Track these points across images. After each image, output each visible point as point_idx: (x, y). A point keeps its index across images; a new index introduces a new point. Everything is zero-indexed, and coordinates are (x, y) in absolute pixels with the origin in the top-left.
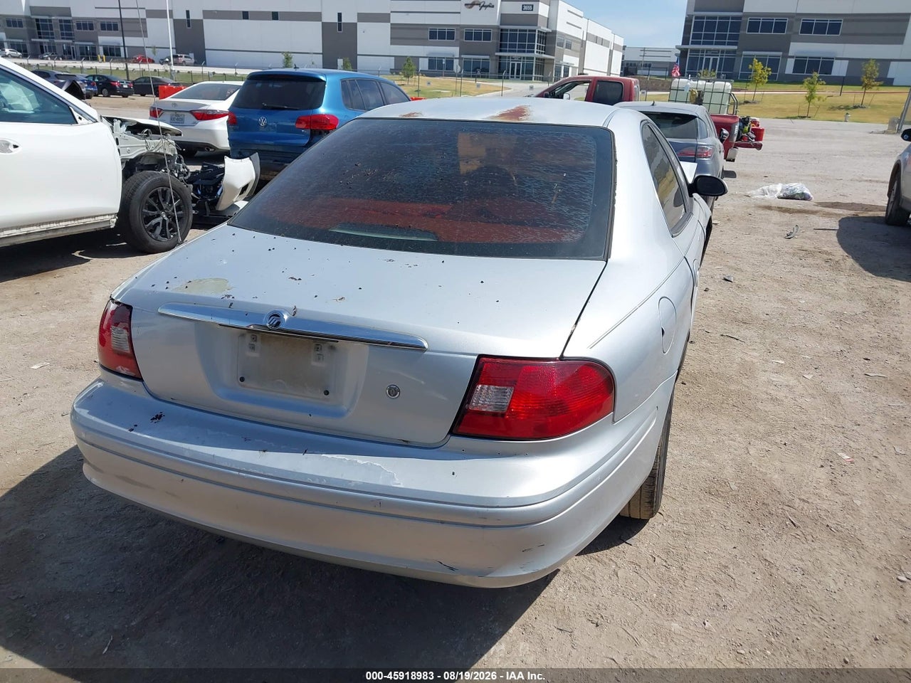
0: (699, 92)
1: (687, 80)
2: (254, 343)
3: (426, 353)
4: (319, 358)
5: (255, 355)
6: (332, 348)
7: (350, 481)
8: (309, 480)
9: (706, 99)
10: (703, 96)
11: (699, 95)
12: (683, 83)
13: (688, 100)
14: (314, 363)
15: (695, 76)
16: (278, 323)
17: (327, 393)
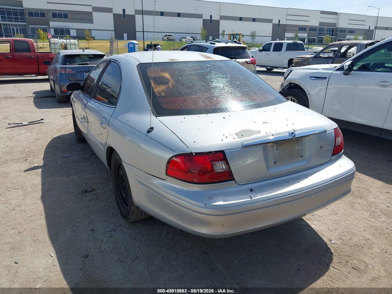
0: (65, 44)
1: (58, 39)
2: (278, 148)
3: (327, 132)
4: (298, 146)
5: (278, 152)
6: (301, 140)
7: (328, 179)
8: (319, 184)
9: (68, 47)
10: (67, 46)
11: (65, 46)
12: (56, 40)
13: (61, 48)
14: (296, 148)
15: (61, 38)
16: (295, 136)
17: (301, 157)
